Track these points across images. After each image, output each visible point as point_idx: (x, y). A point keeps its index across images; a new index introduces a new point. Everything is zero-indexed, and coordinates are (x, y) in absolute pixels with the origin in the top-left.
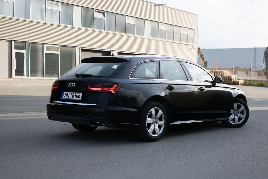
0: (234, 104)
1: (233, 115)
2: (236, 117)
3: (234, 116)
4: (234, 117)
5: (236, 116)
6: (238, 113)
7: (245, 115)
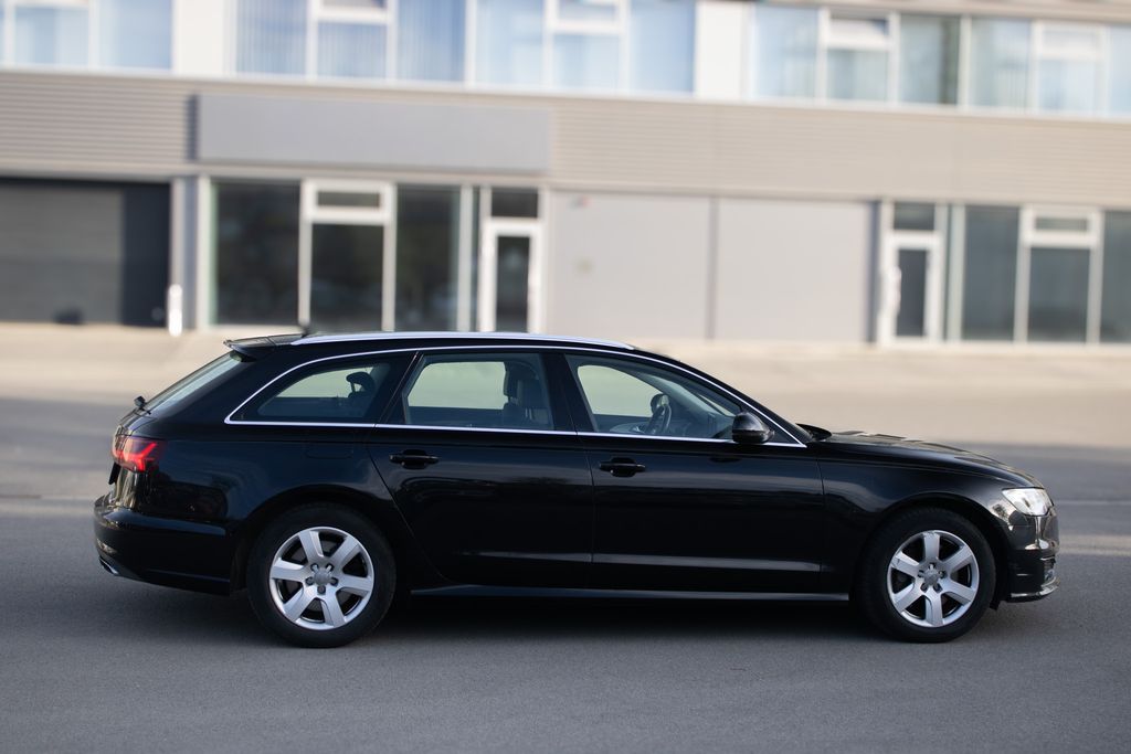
0: (925, 534)
1: (919, 582)
2: (931, 594)
3: (924, 588)
4: (922, 593)
5: (930, 589)
6: (944, 575)
7: (974, 588)
